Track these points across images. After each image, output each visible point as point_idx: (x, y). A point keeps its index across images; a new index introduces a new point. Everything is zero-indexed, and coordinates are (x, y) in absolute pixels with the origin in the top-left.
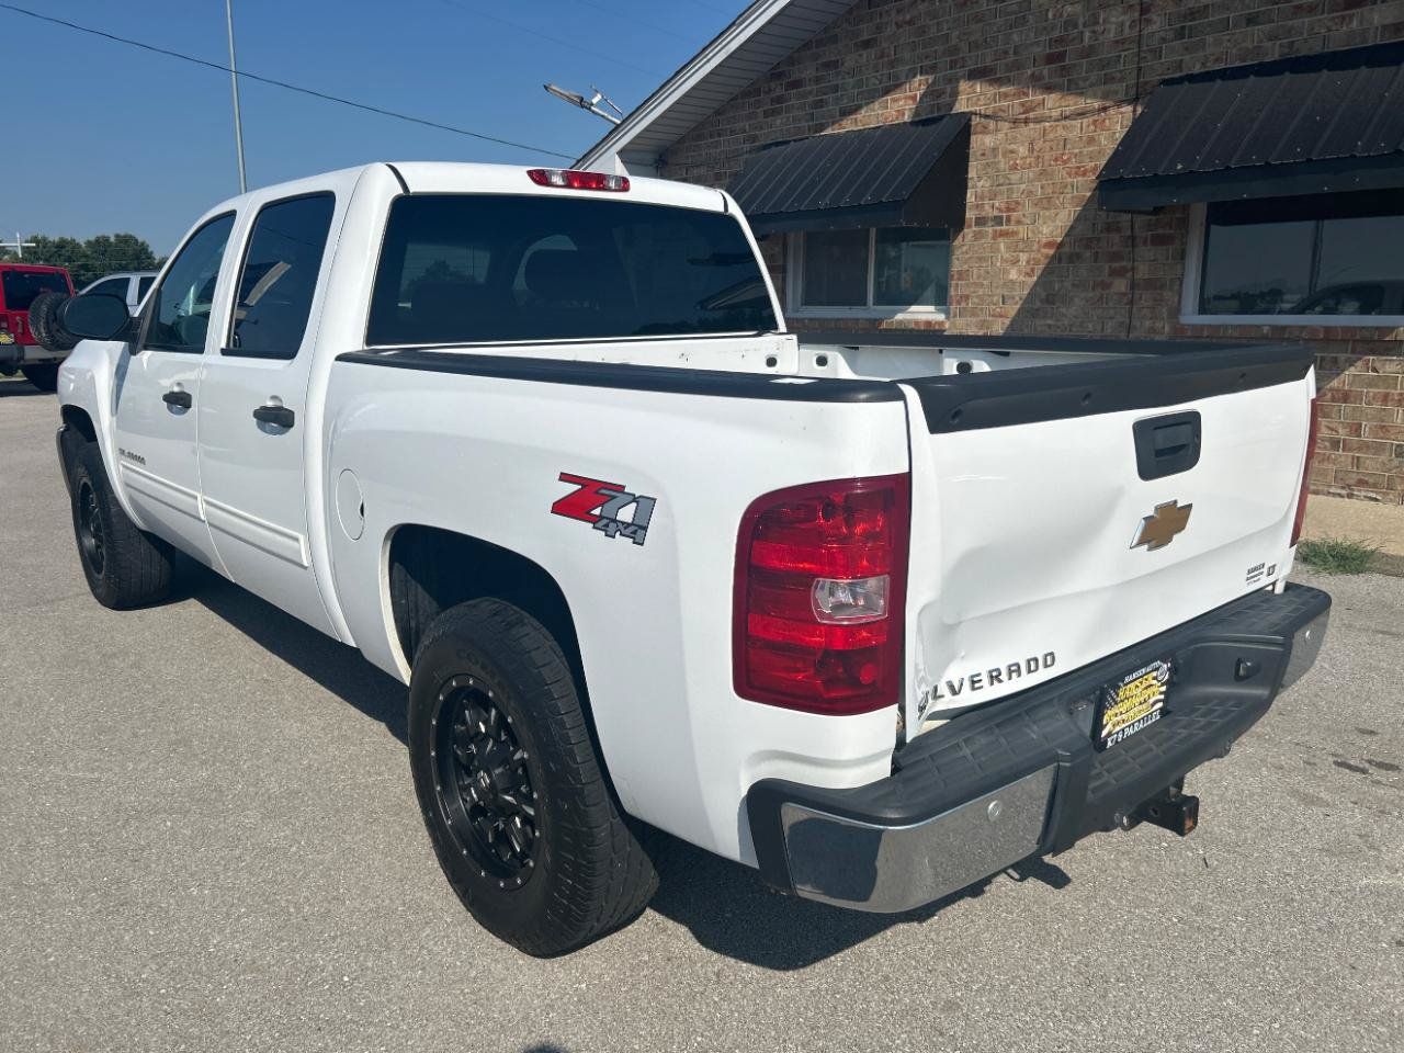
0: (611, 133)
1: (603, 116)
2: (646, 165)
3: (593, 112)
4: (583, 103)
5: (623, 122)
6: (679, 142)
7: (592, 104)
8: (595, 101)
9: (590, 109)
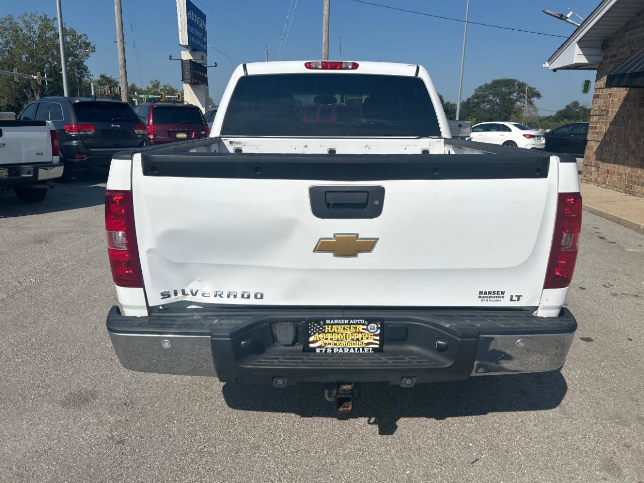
0: (575, 32)
1: (572, 23)
2: (595, 48)
3: (567, 21)
4: (562, 17)
5: (581, 25)
6: (616, 33)
7: (567, 18)
8: (568, 16)
9: (565, 20)
